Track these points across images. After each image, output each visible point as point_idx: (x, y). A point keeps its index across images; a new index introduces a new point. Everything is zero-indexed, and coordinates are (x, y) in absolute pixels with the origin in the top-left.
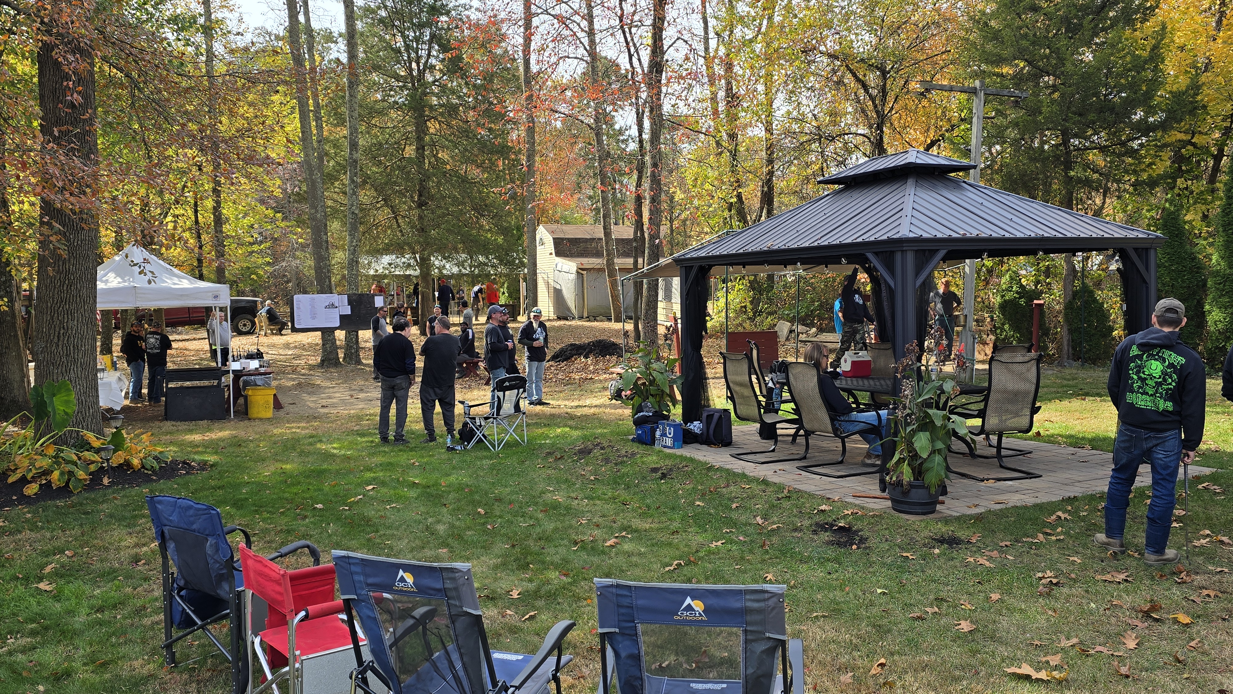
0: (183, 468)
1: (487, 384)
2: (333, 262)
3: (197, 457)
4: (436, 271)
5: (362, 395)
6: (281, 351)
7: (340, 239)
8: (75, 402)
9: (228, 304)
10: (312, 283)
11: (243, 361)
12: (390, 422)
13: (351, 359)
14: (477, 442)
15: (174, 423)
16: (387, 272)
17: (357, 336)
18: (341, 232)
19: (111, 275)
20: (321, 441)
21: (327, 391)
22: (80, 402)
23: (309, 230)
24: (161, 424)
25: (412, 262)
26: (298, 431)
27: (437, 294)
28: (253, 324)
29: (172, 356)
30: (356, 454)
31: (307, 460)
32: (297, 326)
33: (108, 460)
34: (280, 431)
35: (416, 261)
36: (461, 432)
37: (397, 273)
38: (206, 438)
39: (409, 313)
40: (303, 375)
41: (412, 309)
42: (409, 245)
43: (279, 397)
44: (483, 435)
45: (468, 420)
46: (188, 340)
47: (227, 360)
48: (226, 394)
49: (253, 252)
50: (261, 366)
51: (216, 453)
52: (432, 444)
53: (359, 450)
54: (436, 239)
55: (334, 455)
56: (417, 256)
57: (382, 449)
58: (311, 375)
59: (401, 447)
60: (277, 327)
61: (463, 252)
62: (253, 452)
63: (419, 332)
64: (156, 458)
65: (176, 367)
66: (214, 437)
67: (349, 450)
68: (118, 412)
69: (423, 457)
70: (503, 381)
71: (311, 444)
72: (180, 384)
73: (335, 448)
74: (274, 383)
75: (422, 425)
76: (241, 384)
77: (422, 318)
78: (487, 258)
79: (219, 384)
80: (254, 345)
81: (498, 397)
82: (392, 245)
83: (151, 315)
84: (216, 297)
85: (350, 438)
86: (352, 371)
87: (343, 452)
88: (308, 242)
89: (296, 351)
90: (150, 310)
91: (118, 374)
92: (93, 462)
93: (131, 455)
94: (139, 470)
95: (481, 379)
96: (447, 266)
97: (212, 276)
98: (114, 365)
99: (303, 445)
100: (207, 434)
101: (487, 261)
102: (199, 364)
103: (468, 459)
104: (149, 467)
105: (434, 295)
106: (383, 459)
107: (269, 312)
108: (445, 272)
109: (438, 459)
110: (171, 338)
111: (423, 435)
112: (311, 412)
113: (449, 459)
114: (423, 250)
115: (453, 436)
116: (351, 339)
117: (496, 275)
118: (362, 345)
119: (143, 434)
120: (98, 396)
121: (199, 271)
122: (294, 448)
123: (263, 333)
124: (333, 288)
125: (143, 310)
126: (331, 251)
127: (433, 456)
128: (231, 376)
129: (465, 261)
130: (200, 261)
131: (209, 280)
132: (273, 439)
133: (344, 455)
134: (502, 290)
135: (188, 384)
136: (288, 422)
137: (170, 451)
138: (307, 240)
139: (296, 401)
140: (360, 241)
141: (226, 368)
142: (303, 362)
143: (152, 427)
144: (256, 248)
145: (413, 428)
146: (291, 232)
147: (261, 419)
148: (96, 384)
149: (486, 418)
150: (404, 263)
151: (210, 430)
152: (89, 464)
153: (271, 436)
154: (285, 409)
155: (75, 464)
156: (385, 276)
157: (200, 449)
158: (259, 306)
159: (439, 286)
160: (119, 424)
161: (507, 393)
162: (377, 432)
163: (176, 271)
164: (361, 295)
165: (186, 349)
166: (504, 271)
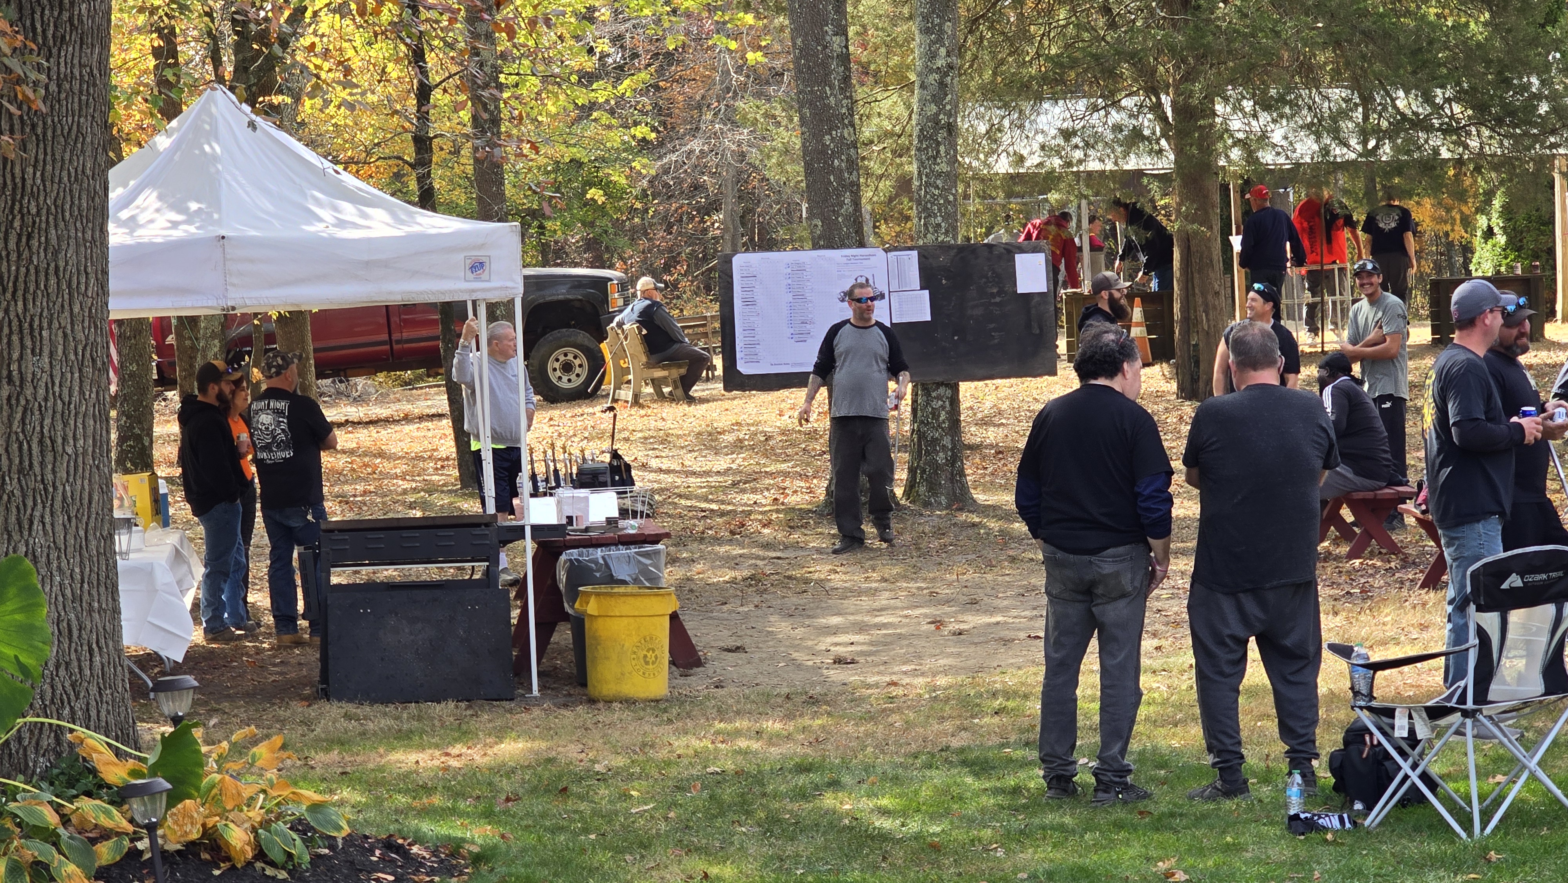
0: (386, 864)
1: (1432, 581)
2: (867, 133)
3: (427, 827)
4: (1236, 154)
5: (973, 620)
6: (691, 461)
7: (891, 45)
8: (50, 629)
9: (517, 291)
10: (790, 210)
11: (566, 492)
12: (1081, 722)
13: (933, 487)
14: (1403, 803)
15: (351, 708)
16: (1057, 162)
17: (955, 401)
18: (894, 20)
19: (149, 199)
20: (835, 784)
21: (850, 603)
22: (63, 631)
23: (781, 20)
24: (312, 712)
25: (1148, 123)
26: (755, 745)
27: (1236, 242)
28: (596, 362)
29: (339, 476)
30: (960, 835)
31: (790, 850)
32: (744, 367)
33: (151, 828)
34: (696, 744)
35: (1163, 118)
36: (1338, 765)
37: (1094, 165)
38: (454, 763)
39: (1137, 314)
40: (767, 546)
41: (1148, 299)
42: (1135, 58)
43: (690, 625)
44: (1425, 777)
45: (1366, 719)
46: (387, 421)
47: (515, 493)
48: (515, 613)
49: (593, 106)
50: (624, 513)
51: (488, 815)
52: (1229, 804)
53: (971, 821)
54: (1232, 34)
55: (884, 837)
56: (1166, 101)
57: (1051, 818)
58: (796, 546)
59: (1120, 813)
60: (676, 373)
61: (1336, 79)
62: (609, 817)
63: (1174, 386)
64: (300, 826)
65: (350, 516)
66: (479, 760)
67: (934, 817)
68: (177, 668)
69: (1201, 852)
70: (1499, 570)
71: (802, 795)
72: (366, 573)
73: (884, 812)
74: (670, 575)
75: (1195, 733)
76: (562, 576)
77: (1186, 333)
78: (1428, 99)
79: (491, 575)
80: (600, 437)
81: (1481, 633)
82: (1074, 63)
83: (270, 338)
84: (477, 266)
85: (938, 777)
86: (939, 533)
87: (914, 826)
88: (778, 64)
89: (740, 461)
90: (266, 318)
91: (172, 538)
92: (106, 835)
93: (223, 814)
94: (249, 864)
95: (1406, 563)
96: (1277, 137)
97: (460, 197)
98: (159, 505)
99: (775, 795)
100: (456, 749)
101: (1423, 110)
102: (423, 505)
103: (1370, 864)
104: (279, 858)
105: (1227, 246)
106: (1059, 855)
107: (647, 318)
108: (1267, 157)
109: (1257, 861)
110: (330, 414)
111: (1197, 772)
112: (798, 679)
113: (1297, 863)
114: (1186, 78)
115: (1309, 777)
116: (935, 414)
117: (1459, 162)
118: (972, 434)
119: (255, 741)
120: (116, 611)
121: (421, 179)
122: (744, 807)
123: (626, 394)
124: (867, 228)
125: (246, 318)
126: (860, 93)
127: (1236, 848)
128: (529, 545)
129: (1344, 114)
130: (423, 143)
131: (452, 209)
132: (673, 772)
133: (918, 837)
134: (1482, 222)
135: (389, 573)
136: (722, 714)
137: (342, 803)
138: (775, 55)
139: (747, 642)
140: (961, 50)
141: (509, 521)
142: (764, 499)
143: (283, 722)
144: (602, 92)
145: (1162, 743)
146: (720, 27)
147: (629, 702)
148: (112, 569)
149: (1435, 713)
150: (1117, 128)
151: (464, 735)
152: (93, 841)
153: (668, 763)
154: (709, 668)
155: (52, 838)
156: (1049, 181)
157: (437, 800)
158: (615, 298)
159: (1246, 212)
160: (181, 706)
161: (1516, 616)
162: (1034, 755)
163: (348, 179)
164: (968, 250)
165: (381, 454)
166: (1494, 148)
